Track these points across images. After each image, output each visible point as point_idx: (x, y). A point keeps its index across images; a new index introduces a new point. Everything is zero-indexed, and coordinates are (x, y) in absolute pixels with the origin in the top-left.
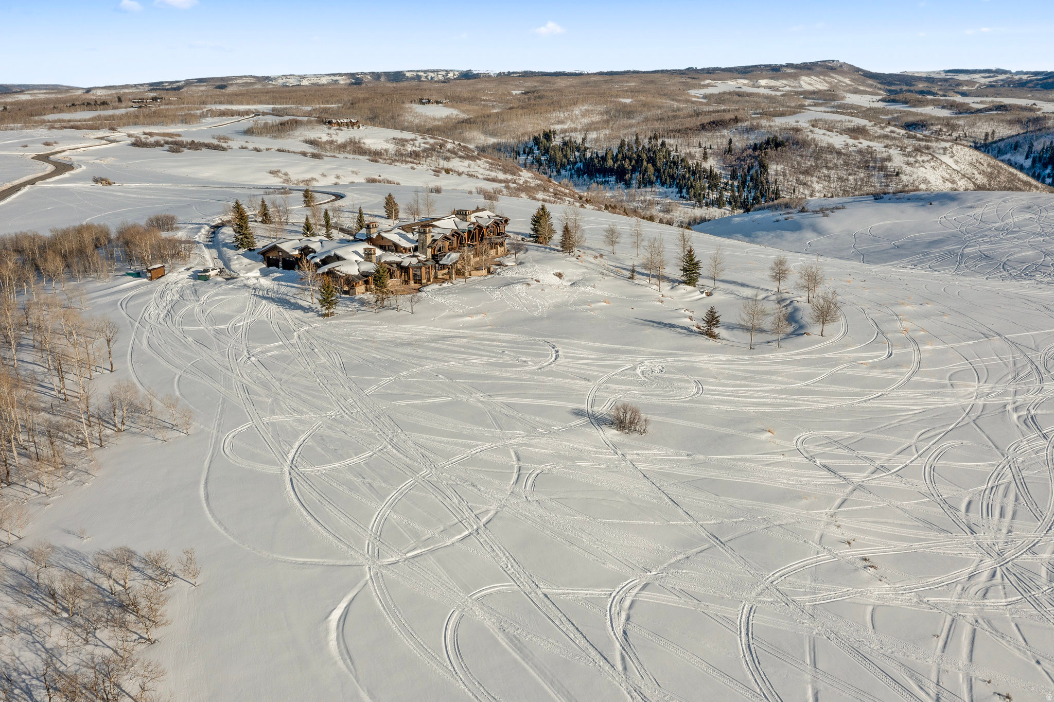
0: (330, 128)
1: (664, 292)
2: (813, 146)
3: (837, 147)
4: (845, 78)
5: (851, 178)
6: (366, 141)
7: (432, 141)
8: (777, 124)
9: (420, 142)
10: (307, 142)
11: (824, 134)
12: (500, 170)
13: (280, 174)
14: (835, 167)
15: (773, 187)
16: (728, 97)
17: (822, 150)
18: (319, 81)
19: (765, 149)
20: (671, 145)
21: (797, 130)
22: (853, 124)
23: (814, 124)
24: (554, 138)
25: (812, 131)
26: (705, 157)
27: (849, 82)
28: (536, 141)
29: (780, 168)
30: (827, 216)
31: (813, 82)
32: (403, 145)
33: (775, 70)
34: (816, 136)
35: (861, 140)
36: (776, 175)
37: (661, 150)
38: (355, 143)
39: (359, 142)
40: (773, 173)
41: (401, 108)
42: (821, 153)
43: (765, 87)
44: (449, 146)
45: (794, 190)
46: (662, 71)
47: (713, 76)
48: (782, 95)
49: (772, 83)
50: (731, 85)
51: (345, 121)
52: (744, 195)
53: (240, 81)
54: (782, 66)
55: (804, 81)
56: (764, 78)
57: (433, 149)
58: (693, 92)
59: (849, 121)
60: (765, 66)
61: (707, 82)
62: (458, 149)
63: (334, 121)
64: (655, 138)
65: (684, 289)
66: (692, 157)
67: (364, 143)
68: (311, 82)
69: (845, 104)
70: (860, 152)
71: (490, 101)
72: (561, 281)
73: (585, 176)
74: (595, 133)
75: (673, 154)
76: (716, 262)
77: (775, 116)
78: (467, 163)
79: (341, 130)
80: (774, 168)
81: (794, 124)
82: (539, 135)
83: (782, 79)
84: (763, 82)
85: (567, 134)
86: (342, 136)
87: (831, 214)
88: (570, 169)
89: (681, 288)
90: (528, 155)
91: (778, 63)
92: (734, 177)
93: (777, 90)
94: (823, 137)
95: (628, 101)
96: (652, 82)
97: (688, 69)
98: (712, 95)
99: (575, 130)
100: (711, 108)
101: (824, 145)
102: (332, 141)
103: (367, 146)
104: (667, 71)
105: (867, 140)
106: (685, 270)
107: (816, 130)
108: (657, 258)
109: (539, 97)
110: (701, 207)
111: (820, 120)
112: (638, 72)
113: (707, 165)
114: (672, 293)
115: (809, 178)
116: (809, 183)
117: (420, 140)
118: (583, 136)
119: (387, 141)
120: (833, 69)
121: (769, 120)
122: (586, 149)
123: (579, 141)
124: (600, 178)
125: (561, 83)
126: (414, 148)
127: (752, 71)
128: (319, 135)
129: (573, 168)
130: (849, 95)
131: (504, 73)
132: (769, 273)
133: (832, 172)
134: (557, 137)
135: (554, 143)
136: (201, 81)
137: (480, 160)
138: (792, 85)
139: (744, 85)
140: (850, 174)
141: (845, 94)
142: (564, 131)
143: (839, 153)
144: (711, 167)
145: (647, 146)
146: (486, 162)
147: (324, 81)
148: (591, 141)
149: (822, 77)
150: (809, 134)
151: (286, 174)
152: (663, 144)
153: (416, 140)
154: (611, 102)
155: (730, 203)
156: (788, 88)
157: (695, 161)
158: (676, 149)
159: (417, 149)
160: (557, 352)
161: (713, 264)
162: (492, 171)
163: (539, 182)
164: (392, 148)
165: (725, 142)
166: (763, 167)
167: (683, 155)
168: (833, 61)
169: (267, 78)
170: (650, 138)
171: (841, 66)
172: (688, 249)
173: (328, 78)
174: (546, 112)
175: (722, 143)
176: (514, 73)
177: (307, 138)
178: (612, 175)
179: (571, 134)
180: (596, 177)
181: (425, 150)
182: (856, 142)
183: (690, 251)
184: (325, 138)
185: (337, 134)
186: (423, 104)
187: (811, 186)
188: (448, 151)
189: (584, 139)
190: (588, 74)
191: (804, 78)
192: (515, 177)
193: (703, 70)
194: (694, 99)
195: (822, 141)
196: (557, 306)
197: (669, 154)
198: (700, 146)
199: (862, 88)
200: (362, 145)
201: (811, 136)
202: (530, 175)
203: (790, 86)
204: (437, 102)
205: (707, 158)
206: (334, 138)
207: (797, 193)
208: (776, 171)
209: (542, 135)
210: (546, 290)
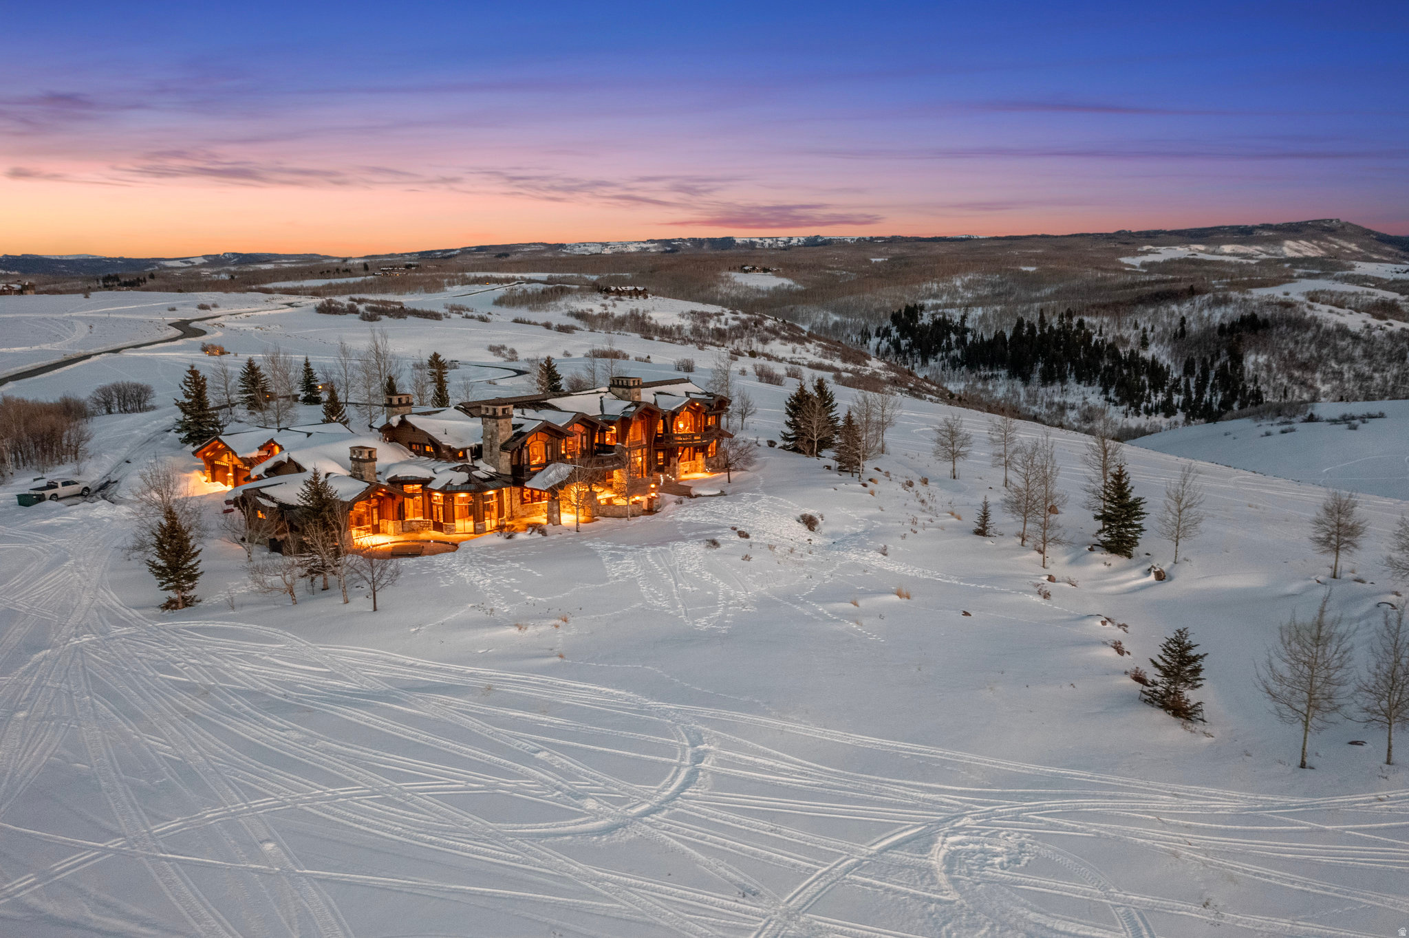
0: (606, 298)
1: (1053, 570)
2: (1314, 328)
3: (1352, 329)
4: (1350, 242)
5: (1376, 375)
6: (653, 315)
7: (744, 316)
8: (1255, 297)
9: (728, 319)
10: (571, 314)
11: (1330, 311)
12: (838, 356)
13: (504, 352)
14: (1351, 359)
15: (1251, 386)
16: (1177, 265)
17: (1328, 333)
18: (624, 249)
19: (1238, 331)
20: (1093, 326)
21: (1287, 305)
22: (1374, 298)
23: (1313, 297)
24: (922, 315)
25: (1310, 307)
26: (1144, 343)
27: (1356, 249)
28: (895, 318)
29: (1262, 359)
30: (1354, 428)
31: (1302, 248)
32: (704, 322)
33: (1244, 234)
34: (1316, 314)
35: (1391, 321)
36: (1256, 369)
37: (1077, 332)
38: (638, 318)
39: (644, 315)
40: (1252, 367)
41: (715, 277)
42: (1328, 338)
43: (1230, 255)
44: (769, 323)
45: (1285, 392)
46: (1082, 235)
47: (1156, 241)
48: (1256, 264)
49: (1242, 249)
50: (1180, 252)
51: (629, 288)
52: (1207, 397)
53: (526, 250)
54: (1254, 228)
55: (1288, 247)
56: (1228, 243)
57: (745, 325)
58: (1125, 260)
59: (1369, 294)
60: (1230, 227)
61: (1145, 248)
62: (781, 328)
63: (613, 288)
64: (1070, 315)
65: (1102, 562)
66: (1125, 342)
67: (650, 318)
68: (615, 250)
69: (1354, 276)
70: (1391, 336)
71: (837, 269)
72: (810, 535)
73: (964, 368)
74: (980, 309)
75: (1095, 337)
76: (1181, 502)
77: (1252, 287)
78: (790, 346)
79: (621, 300)
80: (1253, 361)
81: (1282, 297)
82: (900, 311)
83: (1256, 244)
84: (1227, 248)
85: (940, 311)
86: (622, 308)
87: (1362, 426)
88: (942, 359)
89: (1097, 561)
90: (882, 339)
91: (1250, 224)
92: (1188, 370)
93: (1251, 258)
94: (1327, 315)
95: (1032, 269)
96: (1066, 248)
97: (1119, 233)
98: (1153, 264)
99: (952, 306)
100: (1153, 278)
101: (1331, 326)
102: (607, 314)
103: (653, 322)
104: (1088, 235)
105: (1398, 320)
106: (1105, 518)
107: (1318, 306)
108: (1038, 490)
109: (906, 264)
110: (1138, 415)
111: (1323, 292)
112: (1048, 236)
113: (1147, 355)
114: (1073, 572)
115: (1308, 375)
116: (1310, 381)
117: (728, 314)
118: (962, 313)
119: (682, 315)
120: (1332, 231)
121: (1242, 291)
122: (966, 330)
123: (957, 320)
124: (985, 370)
125: (940, 249)
126: (718, 325)
127: (1212, 234)
128: (589, 307)
129: (947, 357)
130: (1358, 264)
131: (864, 239)
132: (1310, 531)
133: (1346, 367)
134: (925, 314)
135: (920, 322)
136: (481, 249)
137: (810, 342)
138: (1271, 251)
139: (1200, 251)
140: (1375, 370)
141: (1354, 262)
142: (936, 307)
143: (1356, 338)
144: (1153, 357)
145: (1055, 326)
146: (820, 345)
147: (632, 249)
148: (974, 320)
149: (1315, 242)
150: (1306, 310)
151: (513, 352)
152: (1081, 323)
153: (722, 314)
154: (1007, 270)
155: (1183, 409)
156: (1264, 256)
157: (1129, 349)
158: (1101, 331)
159: (723, 327)
160: (699, 757)
161: (1174, 508)
162: (826, 358)
163: (893, 374)
164: (687, 324)
165: (1176, 322)
166: (1237, 359)
167: (1110, 339)
168: (1332, 220)
169: (562, 246)
170: (1061, 316)
171: (1343, 227)
172: (1115, 470)
173: (636, 245)
174: (913, 282)
175: (1170, 324)
176: (878, 238)
177: (573, 310)
178: (1003, 367)
179: (946, 311)
180: (980, 370)
181: (732, 329)
182: (1383, 323)
183: (1119, 477)
184: (597, 310)
185: (614, 306)
186: (746, 272)
187: (1311, 387)
188: (766, 329)
189: (964, 318)
190: (978, 239)
191: (1288, 243)
192: (859, 367)
193: (1140, 233)
194: (1127, 269)
195: (1327, 321)
196: (764, 603)
197: (1090, 339)
198: (1136, 327)
199: (1376, 257)
200: (647, 320)
201: (1309, 314)
202: (881, 364)
203: (1267, 254)
204: (765, 270)
205: (1147, 344)
206: (610, 310)
207: (1290, 396)
208: (1256, 363)
209: (903, 311)
210: (755, 558)
